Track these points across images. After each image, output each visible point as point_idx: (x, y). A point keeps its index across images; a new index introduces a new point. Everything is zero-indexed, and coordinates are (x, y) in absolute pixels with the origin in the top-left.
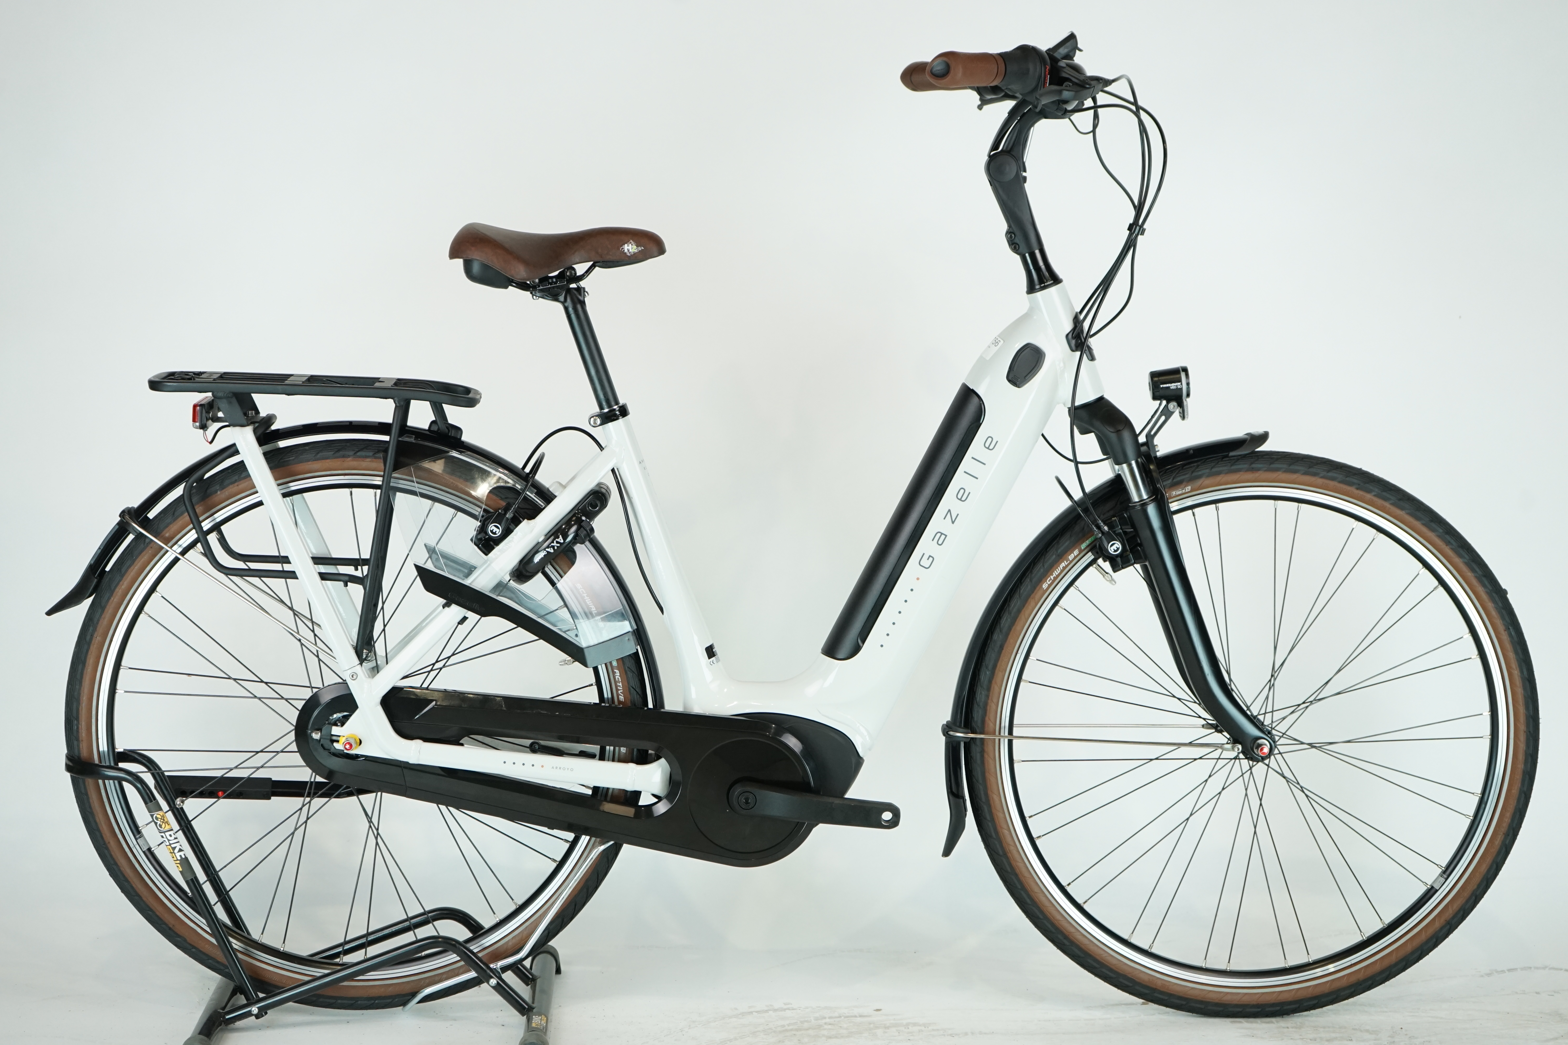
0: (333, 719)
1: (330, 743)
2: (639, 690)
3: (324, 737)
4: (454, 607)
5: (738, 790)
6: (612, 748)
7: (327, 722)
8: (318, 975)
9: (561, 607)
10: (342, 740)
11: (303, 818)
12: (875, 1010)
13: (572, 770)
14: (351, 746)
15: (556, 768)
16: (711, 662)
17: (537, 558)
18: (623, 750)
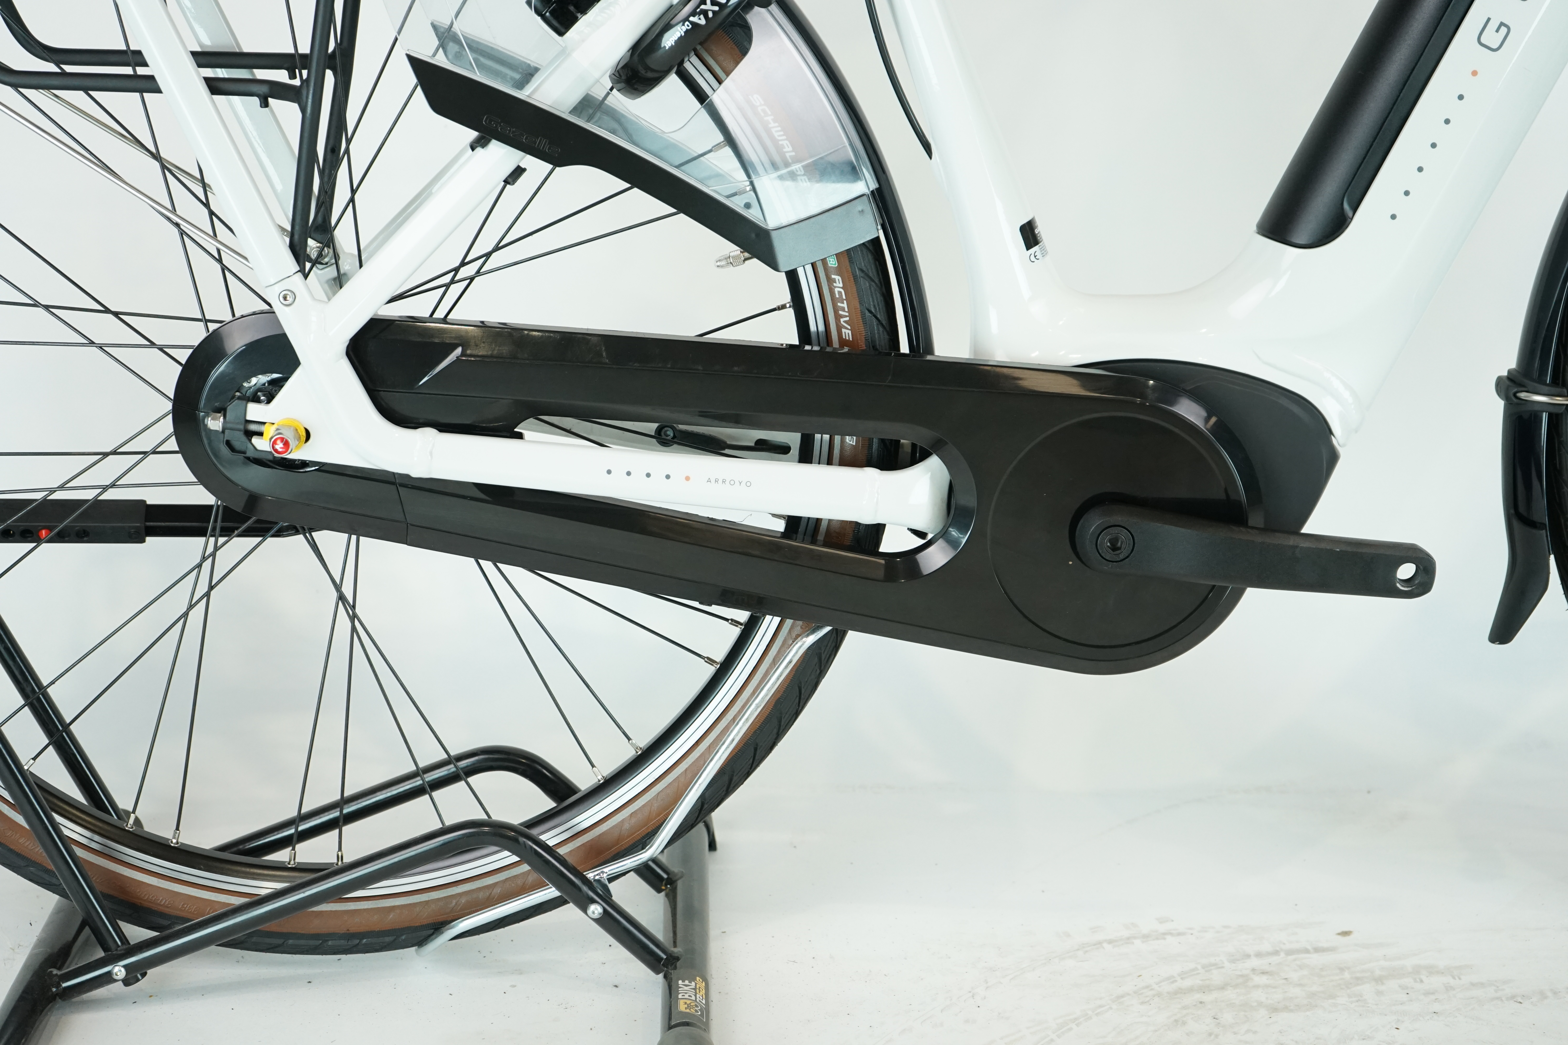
0: (251, 387)
1: (244, 438)
2: (882, 316)
3: (229, 425)
4: (496, 148)
5: (1093, 523)
6: (826, 437)
7: (238, 394)
8: (263, 892)
9: (717, 147)
10: (269, 431)
11: (202, 588)
12: (1339, 934)
13: (749, 484)
14: (286, 444)
15: (716, 481)
16: (1033, 256)
17: (669, 40)
18: (851, 441)
